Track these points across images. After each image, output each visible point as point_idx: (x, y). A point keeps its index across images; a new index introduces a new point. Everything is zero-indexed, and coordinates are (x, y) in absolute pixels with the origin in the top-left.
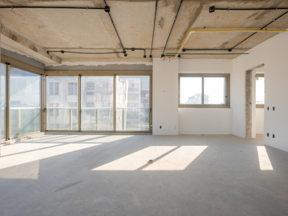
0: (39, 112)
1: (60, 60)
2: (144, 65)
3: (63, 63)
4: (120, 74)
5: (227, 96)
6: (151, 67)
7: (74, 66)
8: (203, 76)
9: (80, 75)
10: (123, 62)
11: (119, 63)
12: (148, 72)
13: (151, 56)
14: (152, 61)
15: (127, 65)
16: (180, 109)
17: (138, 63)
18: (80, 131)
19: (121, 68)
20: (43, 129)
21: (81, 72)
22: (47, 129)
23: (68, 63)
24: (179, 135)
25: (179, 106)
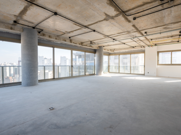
0: (108, 67)
2: (142, 50)
3: (114, 52)
6: (145, 50)
7: (117, 52)
11: (132, 50)
14: (145, 48)
15: (135, 50)
16: (158, 66)
17: (139, 49)
18: (119, 73)
19: (133, 52)
20: (109, 72)
21: (119, 54)
22: (110, 72)
23: (115, 52)
24: (157, 76)
25: (158, 64)
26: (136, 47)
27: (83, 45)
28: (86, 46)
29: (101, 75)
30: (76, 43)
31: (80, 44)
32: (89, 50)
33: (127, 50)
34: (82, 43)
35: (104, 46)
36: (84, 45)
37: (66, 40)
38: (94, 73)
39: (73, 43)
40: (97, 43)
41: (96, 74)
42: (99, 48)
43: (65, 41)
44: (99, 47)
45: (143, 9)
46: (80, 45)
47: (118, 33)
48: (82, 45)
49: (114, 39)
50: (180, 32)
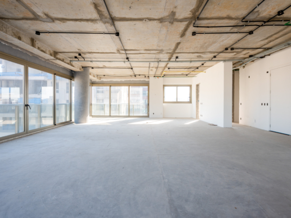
1: (100, 78)
3: (102, 80)
4: (132, 86)
5: (190, 97)
6: (149, 81)
7: (107, 81)
8: (177, 86)
9: (110, 86)
10: (134, 79)
11: (132, 80)
12: (147, 84)
13: (148, 77)
14: (149, 78)
15: (136, 81)
16: (164, 104)
17: (142, 80)
18: (110, 116)
19: (133, 82)
20: (91, 115)
22: (93, 115)
23: (104, 80)
24: (164, 118)
25: (164, 102)
26: (139, 75)
27: (57, 58)
28: (63, 60)
29: (85, 122)
30: (44, 50)
31: (51, 55)
32: (61, 71)
33: (123, 80)
34: (55, 54)
35: (93, 68)
36: (60, 59)
37: (21, 36)
38: (68, 120)
39: (39, 48)
40: (90, 60)
41: (73, 120)
42: (82, 70)
43: (20, 38)
44: (83, 67)
45: (218, 23)
46: (52, 58)
47: (146, 50)
48: (55, 57)
49: (127, 58)
50: (203, 64)
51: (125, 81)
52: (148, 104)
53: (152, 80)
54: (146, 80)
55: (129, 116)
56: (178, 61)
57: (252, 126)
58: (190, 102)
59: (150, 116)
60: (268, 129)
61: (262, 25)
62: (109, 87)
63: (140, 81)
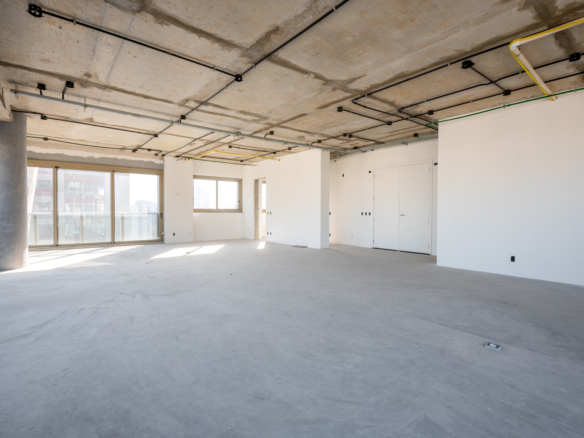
2: (153, 163)
6: (162, 165)
8: (217, 179)
9: (57, 168)
10: (125, 157)
11: (120, 157)
12: (159, 171)
13: (163, 155)
14: (164, 159)
16: (195, 214)
17: (145, 160)
18: (57, 246)
19: (122, 165)
21: (58, 164)
24: (195, 241)
25: (194, 210)
26: (149, 150)
33: (97, 155)
35: (44, 117)
40: (80, 101)
42: (12, 117)
44: (12, 111)
49: (184, 117)
50: (290, 149)
51: (101, 158)
52: (161, 215)
53: (169, 163)
54: (157, 161)
55: (113, 243)
56: (268, 139)
57: (348, 244)
58: (240, 210)
59: (166, 239)
60: (370, 245)
61: (407, 119)
62: (51, 170)
63: (142, 162)
